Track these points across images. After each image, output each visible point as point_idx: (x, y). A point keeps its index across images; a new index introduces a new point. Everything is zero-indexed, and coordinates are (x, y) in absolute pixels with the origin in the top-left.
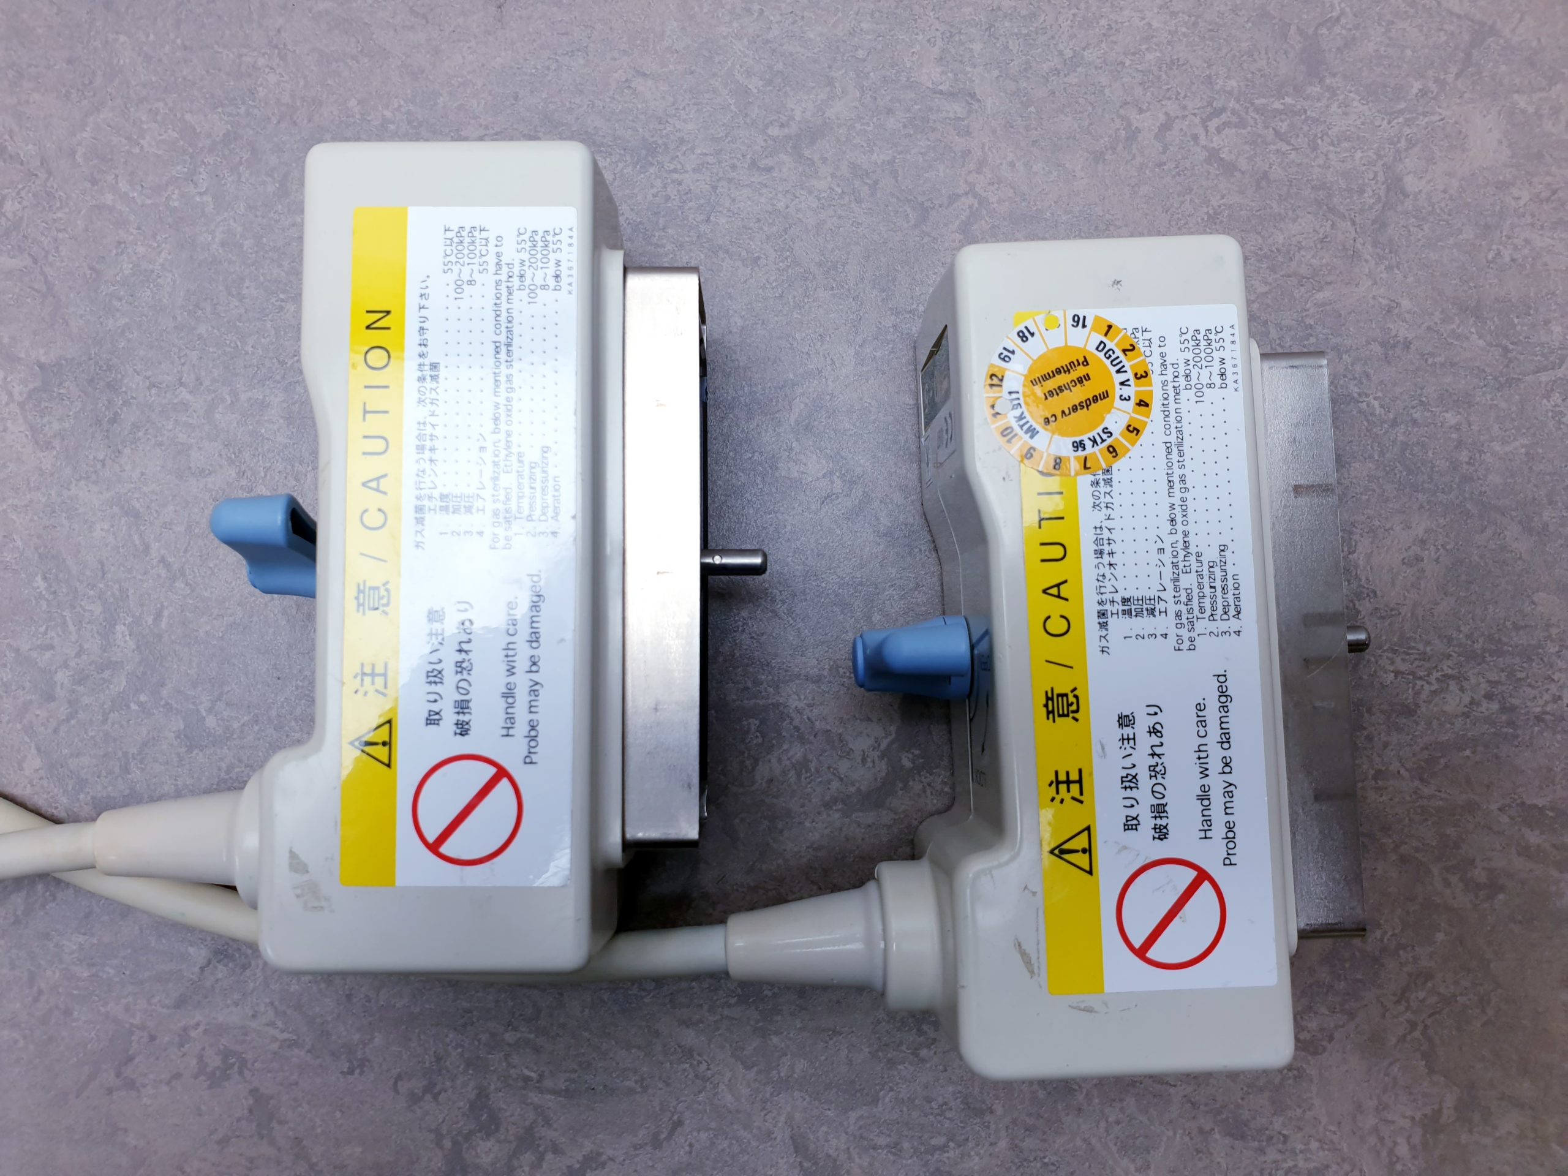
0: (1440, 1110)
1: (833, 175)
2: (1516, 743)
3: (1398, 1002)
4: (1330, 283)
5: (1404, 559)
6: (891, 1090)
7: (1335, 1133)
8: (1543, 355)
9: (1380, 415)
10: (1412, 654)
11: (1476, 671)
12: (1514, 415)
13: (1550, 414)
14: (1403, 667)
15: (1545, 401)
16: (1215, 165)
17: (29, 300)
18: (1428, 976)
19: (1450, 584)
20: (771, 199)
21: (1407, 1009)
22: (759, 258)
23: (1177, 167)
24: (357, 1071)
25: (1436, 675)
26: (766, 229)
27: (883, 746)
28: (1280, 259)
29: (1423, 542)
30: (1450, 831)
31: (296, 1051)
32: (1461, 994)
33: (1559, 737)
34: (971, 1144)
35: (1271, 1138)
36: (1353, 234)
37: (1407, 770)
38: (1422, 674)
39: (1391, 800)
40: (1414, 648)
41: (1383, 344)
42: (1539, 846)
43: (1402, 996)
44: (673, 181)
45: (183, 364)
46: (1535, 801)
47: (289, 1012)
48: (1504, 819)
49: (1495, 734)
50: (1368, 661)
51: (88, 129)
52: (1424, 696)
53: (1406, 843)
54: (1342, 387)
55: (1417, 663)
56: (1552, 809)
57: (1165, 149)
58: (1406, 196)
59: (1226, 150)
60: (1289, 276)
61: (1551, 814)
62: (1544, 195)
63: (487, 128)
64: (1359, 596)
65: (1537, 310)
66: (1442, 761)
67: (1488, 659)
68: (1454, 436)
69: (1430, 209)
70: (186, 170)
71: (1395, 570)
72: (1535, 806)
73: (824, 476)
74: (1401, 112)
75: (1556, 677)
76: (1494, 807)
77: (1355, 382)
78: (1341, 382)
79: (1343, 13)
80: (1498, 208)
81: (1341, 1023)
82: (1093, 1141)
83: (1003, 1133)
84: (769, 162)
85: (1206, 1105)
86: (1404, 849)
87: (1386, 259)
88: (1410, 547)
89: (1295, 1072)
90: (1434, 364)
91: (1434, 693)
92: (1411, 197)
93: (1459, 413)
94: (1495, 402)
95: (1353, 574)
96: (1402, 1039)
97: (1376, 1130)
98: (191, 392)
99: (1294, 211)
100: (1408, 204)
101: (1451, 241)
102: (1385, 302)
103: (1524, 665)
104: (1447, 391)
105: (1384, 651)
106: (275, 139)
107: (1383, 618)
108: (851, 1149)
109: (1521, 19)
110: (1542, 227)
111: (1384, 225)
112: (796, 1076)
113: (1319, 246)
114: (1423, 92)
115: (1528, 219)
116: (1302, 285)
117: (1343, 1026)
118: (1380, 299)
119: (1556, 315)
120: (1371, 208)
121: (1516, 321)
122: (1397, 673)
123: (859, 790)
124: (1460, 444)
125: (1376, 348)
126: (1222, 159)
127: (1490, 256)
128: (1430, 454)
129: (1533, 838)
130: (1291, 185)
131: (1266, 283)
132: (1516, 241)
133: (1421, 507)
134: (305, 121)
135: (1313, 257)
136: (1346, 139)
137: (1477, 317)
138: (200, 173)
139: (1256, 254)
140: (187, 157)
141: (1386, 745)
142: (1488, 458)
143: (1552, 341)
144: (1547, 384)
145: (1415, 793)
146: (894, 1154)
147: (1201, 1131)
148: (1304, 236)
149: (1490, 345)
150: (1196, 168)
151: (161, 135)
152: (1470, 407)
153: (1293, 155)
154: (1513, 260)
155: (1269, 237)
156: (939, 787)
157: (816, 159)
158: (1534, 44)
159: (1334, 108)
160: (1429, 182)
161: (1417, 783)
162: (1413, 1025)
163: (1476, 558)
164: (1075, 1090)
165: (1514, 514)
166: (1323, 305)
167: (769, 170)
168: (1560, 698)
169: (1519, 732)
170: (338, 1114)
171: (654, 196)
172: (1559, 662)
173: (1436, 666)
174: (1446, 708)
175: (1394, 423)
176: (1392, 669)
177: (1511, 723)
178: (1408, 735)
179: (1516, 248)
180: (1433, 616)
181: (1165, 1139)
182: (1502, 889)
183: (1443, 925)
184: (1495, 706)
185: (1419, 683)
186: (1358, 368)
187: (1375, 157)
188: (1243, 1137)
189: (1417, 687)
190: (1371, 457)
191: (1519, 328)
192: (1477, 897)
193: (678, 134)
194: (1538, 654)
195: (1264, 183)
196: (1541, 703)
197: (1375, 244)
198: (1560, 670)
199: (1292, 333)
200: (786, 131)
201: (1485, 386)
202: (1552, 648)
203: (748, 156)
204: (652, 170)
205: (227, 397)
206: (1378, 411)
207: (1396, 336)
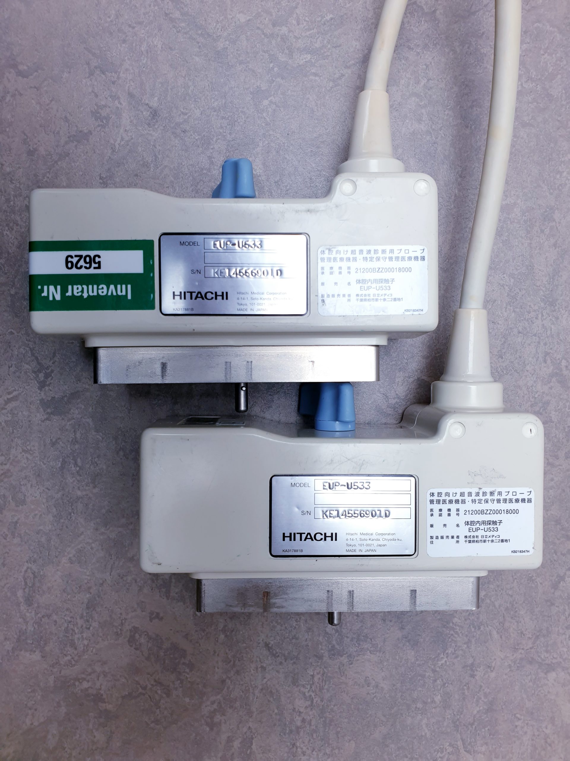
0: (105, 703)
1: (543, 393)
2: (282, 734)
3: (155, 681)
4: (501, 637)
5: (368, 677)
6: (103, 439)
7: (92, 652)
8: (470, 743)
9: (438, 664)
10: (322, 682)
11: (316, 714)
12: (440, 729)
13: (442, 747)
14: (316, 679)
15: (448, 744)
16: (557, 579)
17: (466, 4)
18: (168, 695)
19: (357, 700)
20: (531, 363)
21: (152, 685)
22: (502, 358)
23: (555, 560)
24: (101, 181)
25: (313, 695)
26: (516, 361)
28: (512, 613)
29: (377, 686)
30: (238, 704)
31: (110, 151)
32: (160, 711)
33: (286, 755)
34: (78, 478)
35: (88, 621)
36: (526, 648)
37: (266, 682)
38: (313, 688)
39: (252, 675)
40: (325, 684)
41: (472, 664)
42: (233, 746)
43: (158, 683)
44: (537, 315)
45: (438, 80)
46: (254, 744)
47: (128, 147)
48: (245, 729)
49: (286, 724)
50: (318, 662)
51: (551, 28)
52: (302, 689)
53: (231, 683)
54: (451, 645)
55: (318, 685)
56: (250, 753)
57: (564, 555)
58: (546, 674)
59: (565, 585)
60: (504, 617)
61: (248, 752)
62: (549, 740)
63: (560, 223)
64: (350, 656)
65: (492, 739)
67: (321, 720)
68: (429, 700)
69: (540, 685)
70: (533, 77)
71: (362, 673)
72: (252, 744)
75: (314, 753)
76: (251, 724)
77: (453, 651)
78: (453, 644)
81: (144, 653)
82: (82, 537)
83: (84, 493)
84: (549, 361)
85: (102, 590)
87: (514, 665)
88: (374, 680)
89: (119, 633)
91: (304, 694)
92: (545, 676)
93: (440, 703)
94: (446, 720)
95: (360, 653)
96: (138, 683)
97: (94, 672)
98: (424, 85)
99: (536, 619)
100: (542, 675)
101: (525, 696)
102: (493, 664)
103: (319, 737)
104: (451, 696)
105: (323, 669)
106: (550, 120)
107: (339, 668)
108: (74, 420)
111: (531, 663)
112: (108, 392)
113: (519, 631)
115: (537, 733)
116: (499, 624)
117: (143, 655)
118: (494, 662)
119: (490, 748)
120: (539, 656)
121: (487, 729)
122: (313, 676)
124: (425, 703)
125: (470, 661)
126: (560, 583)
127: (518, 716)
128: (420, 689)
129: (236, 744)
130: (548, 617)
131: (500, 606)
132: (526, 727)
133: (394, 685)
134: (560, 134)
135: (514, 629)
137: (488, 710)
138: (532, 84)
139: (514, 601)
140: (539, 77)
142: (419, 717)
143: (478, 747)
144: (457, 745)
145: (256, 686)
146: (72, 441)
147: (90, 588)
148: (524, 624)
149: (474, 716)
150: (555, 570)
151: (550, 63)
152: (444, 707)
153: (563, 618)
154: (516, 726)
155: (522, 607)
157: (551, 384)
160: (553, 684)
161: (260, 687)
162: (145, 688)
163: (370, 713)
164: (106, 527)
165: (393, 730)
166: (490, 634)
167: (545, 362)
168: (304, 755)
169: (287, 736)
170: (81, 173)
171: (530, 306)
172: (321, 754)
173: (317, 695)
174: (297, 700)
175: (434, 671)
177: (291, 731)
178: (284, 682)
179: (522, 727)
180: (341, 692)
181: (85, 571)
182: (212, 729)
183: (193, 701)
184: (299, 723)
185: (309, 687)
186: (461, 652)
187: (564, 657)
188: (88, 608)
189: (306, 686)
190: (417, 660)
191: (483, 730)
192: (207, 717)
193: (560, 316)
194: (325, 744)
195: (549, 603)
196: (302, 746)
197: (521, 659)
198: (318, 755)
199: (476, 620)
200: (564, 369)
201: (454, 715)
202: (328, 751)
203: (551, 351)
204: (542, 304)
205: (423, 103)
206: (440, 663)
207: (477, 670)
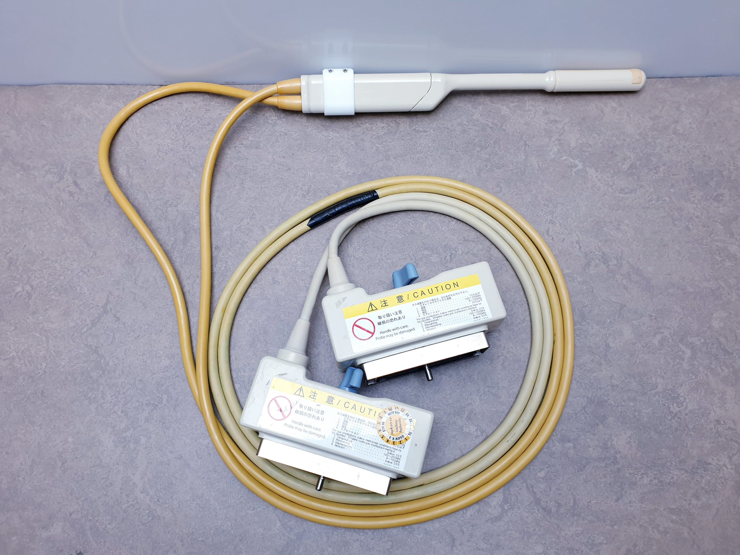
27: (500, 503)
66: (646, 497)
73: (475, 431)
74: (606, 327)
79: (588, 304)
80: (634, 349)
86: (640, 523)
90: (625, 390)
109: (631, 302)
110: (645, 353)
114: (610, 322)
123: (495, 516)
136: (594, 335)
141: (630, 494)
156: (515, 514)
158: (636, 308)
159: (589, 328)
176: (628, 472)
